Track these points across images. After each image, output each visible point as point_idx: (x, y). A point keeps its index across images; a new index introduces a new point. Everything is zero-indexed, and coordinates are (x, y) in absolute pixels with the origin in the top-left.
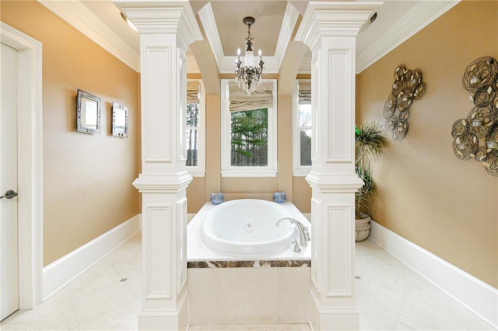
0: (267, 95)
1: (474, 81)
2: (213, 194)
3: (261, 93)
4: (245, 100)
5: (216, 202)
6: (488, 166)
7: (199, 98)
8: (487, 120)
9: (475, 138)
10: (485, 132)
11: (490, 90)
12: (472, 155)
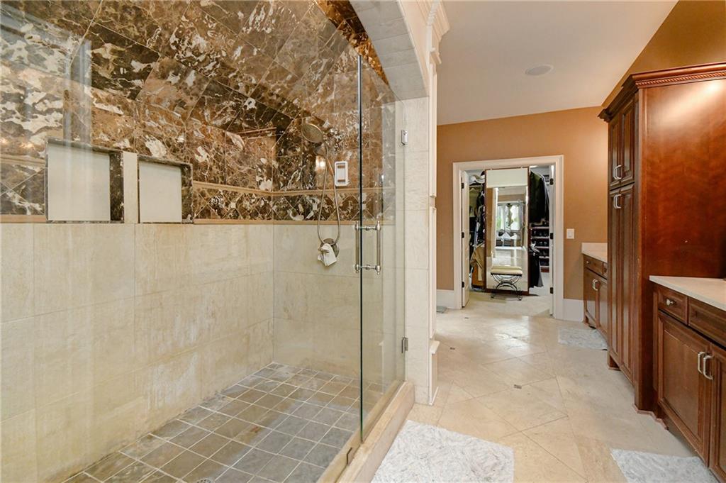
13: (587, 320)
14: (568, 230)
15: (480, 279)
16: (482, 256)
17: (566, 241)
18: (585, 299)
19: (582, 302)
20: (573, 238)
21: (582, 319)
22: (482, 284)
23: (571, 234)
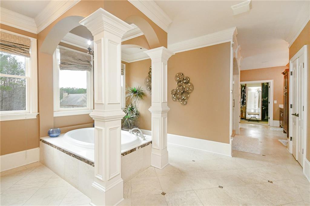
0: (88, 63)
1: (178, 79)
2: (51, 130)
3: (84, 61)
4: (73, 63)
5: (55, 135)
6: (182, 103)
7: (30, 52)
8: (181, 90)
9: (178, 95)
10: (180, 94)
11: (182, 82)
12: (178, 100)
13: (280, 126)
14: (275, 101)
15: (244, 116)
16: (245, 109)
17: (274, 104)
18: (280, 120)
19: (279, 121)
20: (276, 103)
21: (279, 126)
22: (244, 118)
23: (276, 102)
